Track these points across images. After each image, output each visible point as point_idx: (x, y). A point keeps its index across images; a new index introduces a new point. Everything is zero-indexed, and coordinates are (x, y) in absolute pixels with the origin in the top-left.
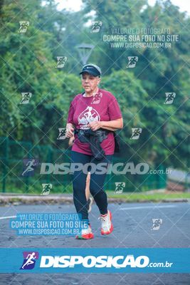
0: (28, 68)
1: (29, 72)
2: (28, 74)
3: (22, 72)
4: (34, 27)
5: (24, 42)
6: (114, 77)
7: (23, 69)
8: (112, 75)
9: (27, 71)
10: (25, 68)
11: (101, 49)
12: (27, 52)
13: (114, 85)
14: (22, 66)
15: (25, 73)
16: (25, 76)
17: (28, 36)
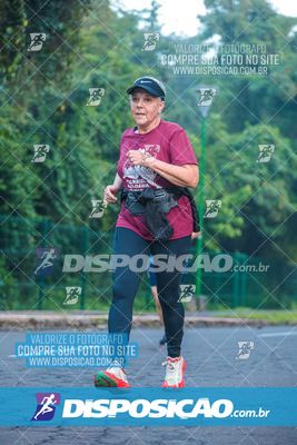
0: (118, 122)
1: (120, 128)
2: (119, 132)
3: (109, 129)
4: (127, 61)
5: (112, 83)
6: (249, 134)
7: (110, 124)
8: (246, 132)
9: (116, 127)
10: (114, 122)
11: (230, 93)
12: (116, 98)
13: (249, 147)
14: (109, 120)
15: (113, 129)
16: (113, 134)
17: (119, 75)
